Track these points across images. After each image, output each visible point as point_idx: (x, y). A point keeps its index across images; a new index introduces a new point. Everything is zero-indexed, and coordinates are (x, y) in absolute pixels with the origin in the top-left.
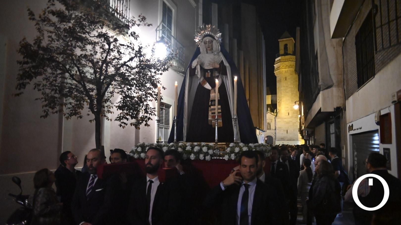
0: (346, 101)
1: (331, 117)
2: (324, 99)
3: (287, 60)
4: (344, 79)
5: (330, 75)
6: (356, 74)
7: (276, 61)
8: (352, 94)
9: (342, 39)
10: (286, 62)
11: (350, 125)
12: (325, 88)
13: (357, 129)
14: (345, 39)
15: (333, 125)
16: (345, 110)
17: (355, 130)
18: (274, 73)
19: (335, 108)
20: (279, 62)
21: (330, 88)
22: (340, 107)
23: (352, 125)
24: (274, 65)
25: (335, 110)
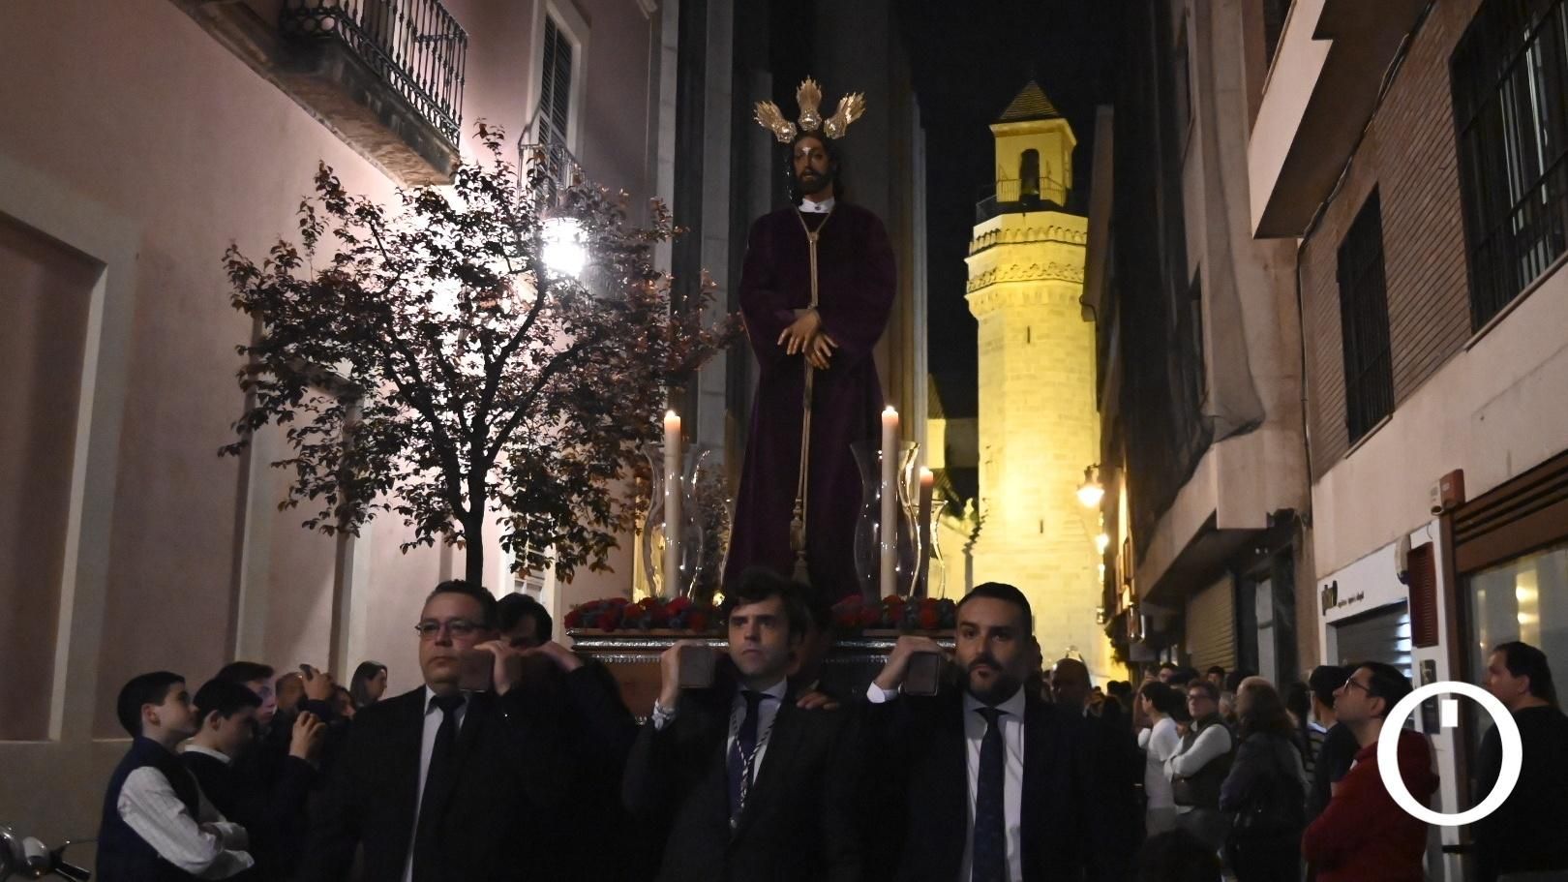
0: (1313, 488)
1: (1258, 551)
2: (1228, 479)
3: (1037, 233)
4: (1303, 400)
5: (1250, 377)
6: (1340, 392)
7: (976, 235)
8: (1332, 463)
9: (1296, 243)
10: (1029, 246)
11: (1326, 586)
12: (1232, 429)
13: (1351, 600)
14: (1303, 244)
15: (1267, 585)
16: (1310, 524)
17: (1343, 603)
18: (966, 303)
19: (1272, 514)
20: (995, 244)
21: (1251, 431)
22: (1291, 511)
23: (1335, 583)
24: (967, 260)
25: (1273, 525)
